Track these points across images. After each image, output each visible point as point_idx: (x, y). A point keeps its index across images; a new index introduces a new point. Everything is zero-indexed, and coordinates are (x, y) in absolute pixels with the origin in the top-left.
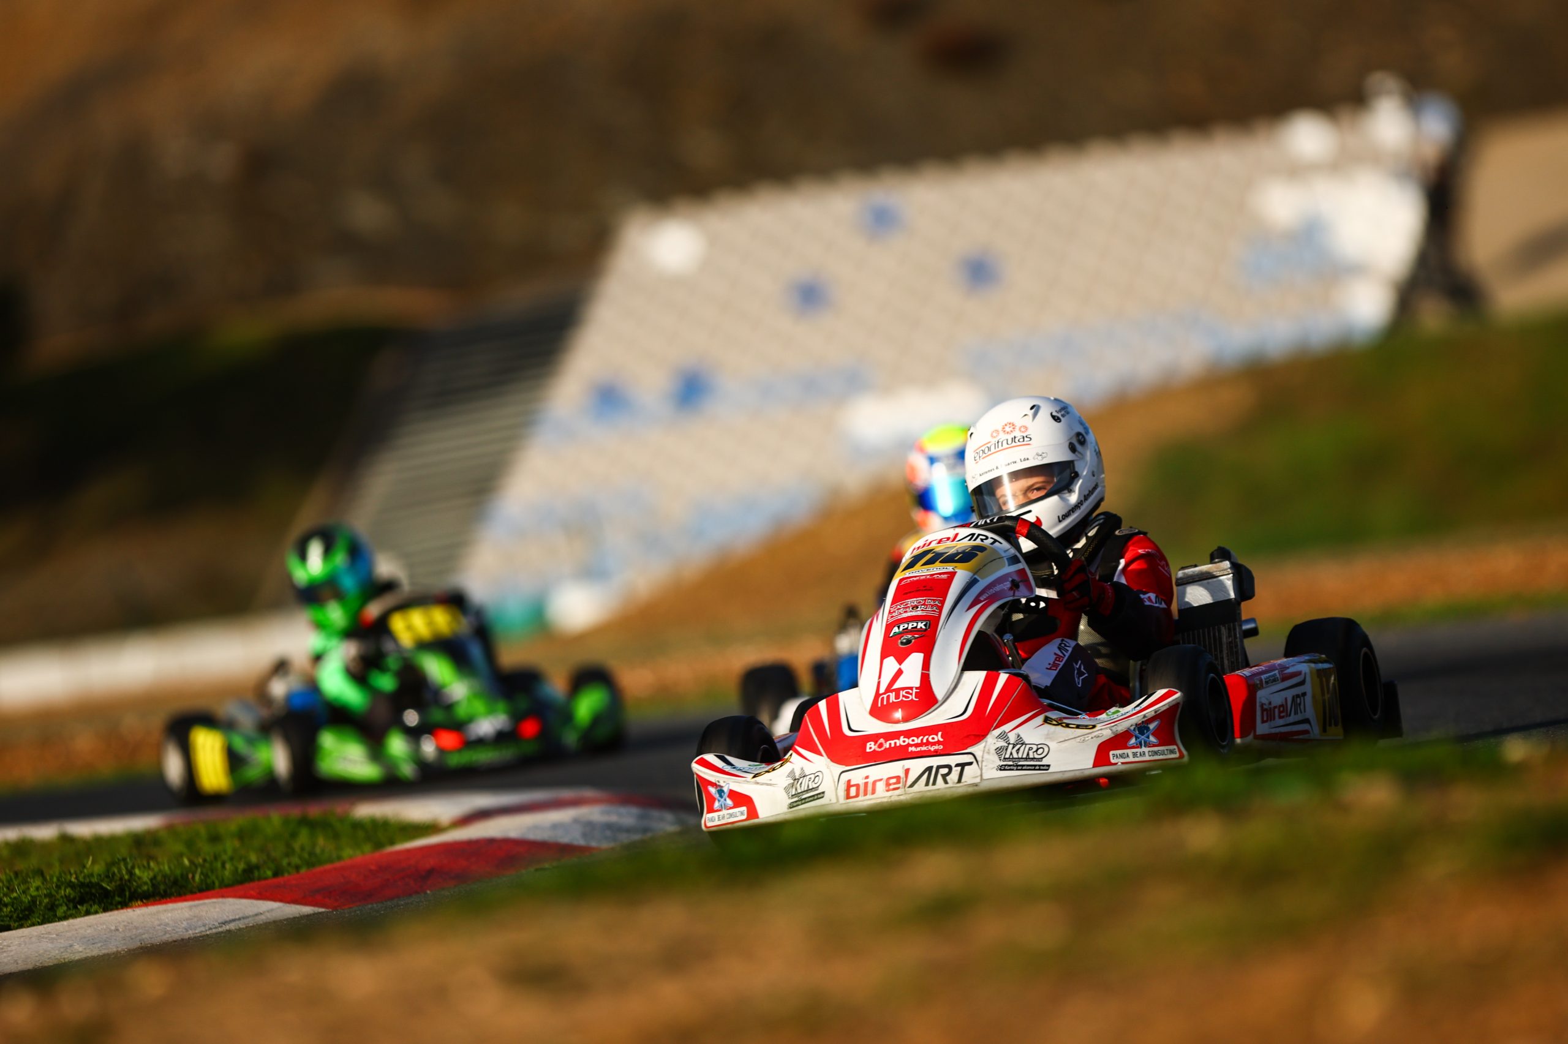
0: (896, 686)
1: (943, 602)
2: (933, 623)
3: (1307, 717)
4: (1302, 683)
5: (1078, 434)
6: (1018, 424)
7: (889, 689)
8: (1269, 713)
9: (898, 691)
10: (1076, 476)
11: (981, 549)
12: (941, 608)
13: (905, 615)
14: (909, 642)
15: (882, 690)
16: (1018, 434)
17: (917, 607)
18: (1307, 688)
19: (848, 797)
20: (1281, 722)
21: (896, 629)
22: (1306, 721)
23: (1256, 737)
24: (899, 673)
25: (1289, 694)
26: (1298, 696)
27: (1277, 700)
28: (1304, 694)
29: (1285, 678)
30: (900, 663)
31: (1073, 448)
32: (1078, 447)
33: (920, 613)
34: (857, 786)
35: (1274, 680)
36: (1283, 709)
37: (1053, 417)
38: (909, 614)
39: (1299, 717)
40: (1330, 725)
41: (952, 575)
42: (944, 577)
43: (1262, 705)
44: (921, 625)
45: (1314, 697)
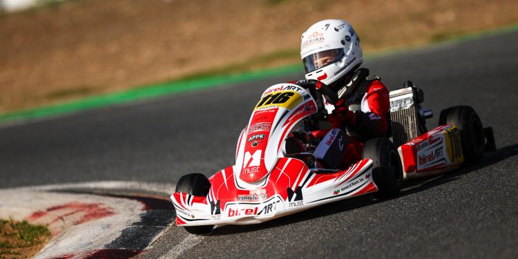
0: (250, 166)
1: (271, 124)
2: (266, 135)
3: (443, 156)
4: (441, 143)
5: (347, 36)
6: (319, 33)
7: (247, 167)
8: (423, 160)
9: (250, 168)
10: (344, 55)
11: (292, 94)
12: (270, 128)
13: (255, 131)
14: (256, 144)
15: (244, 167)
16: (319, 37)
17: (259, 128)
18: (444, 144)
19: (229, 216)
20: (430, 163)
21: (251, 138)
22: (444, 159)
23: (417, 172)
24: (251, 159)
25: (434, 150)
26: (438, 149)
27: (428, 153)
28: (442, 148)
29: (431, 142)
30: (252, 154)
31: (343, 42)
32: (346, 42)
33: (261, 130)
34: (234, 211)
35: (426, 144)
36: (431, 157)
37: (335, 29)
38: (256, 131)
39: (440, 158)
40: (456, 157)
41: (277, 110)
42: (273, 111)
43: (420, 157)
44: (261, 136)
45: (447, 148)
